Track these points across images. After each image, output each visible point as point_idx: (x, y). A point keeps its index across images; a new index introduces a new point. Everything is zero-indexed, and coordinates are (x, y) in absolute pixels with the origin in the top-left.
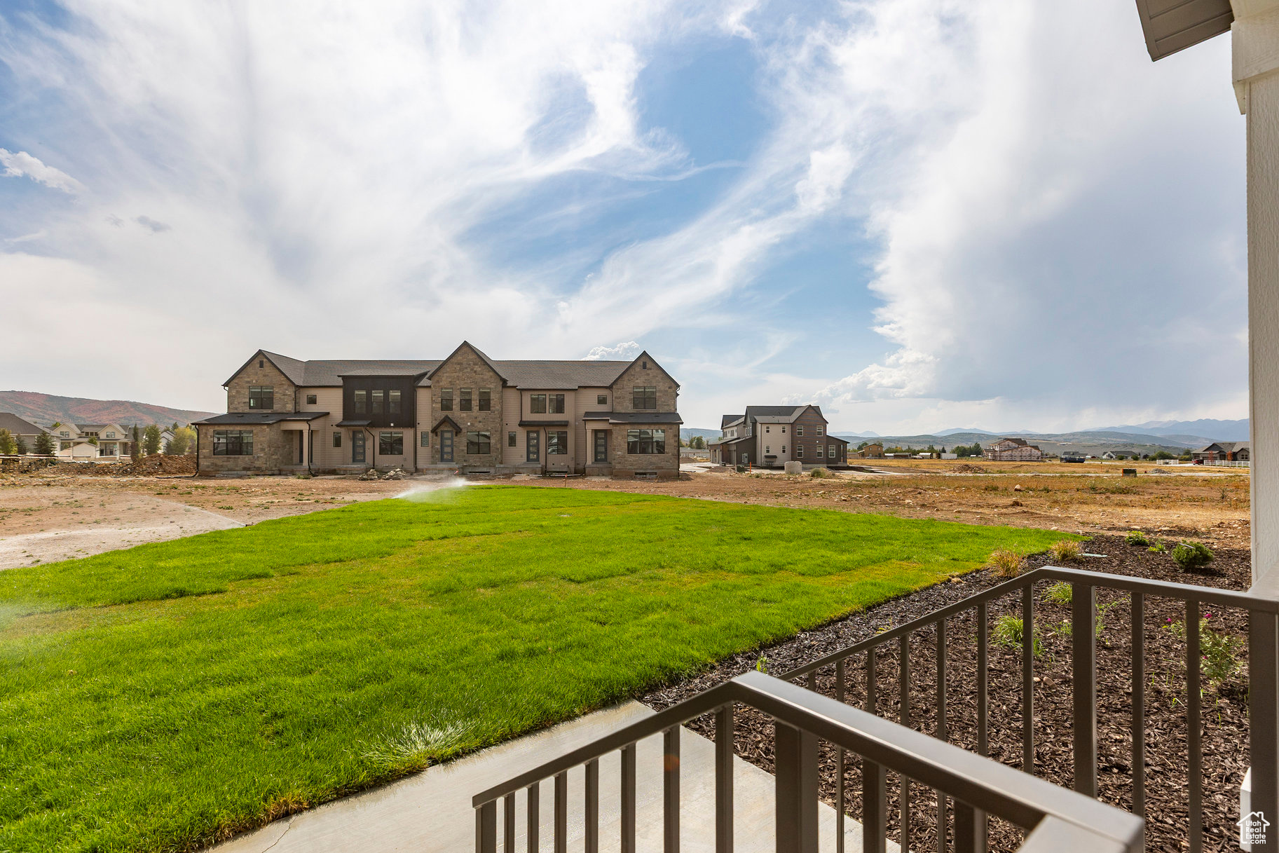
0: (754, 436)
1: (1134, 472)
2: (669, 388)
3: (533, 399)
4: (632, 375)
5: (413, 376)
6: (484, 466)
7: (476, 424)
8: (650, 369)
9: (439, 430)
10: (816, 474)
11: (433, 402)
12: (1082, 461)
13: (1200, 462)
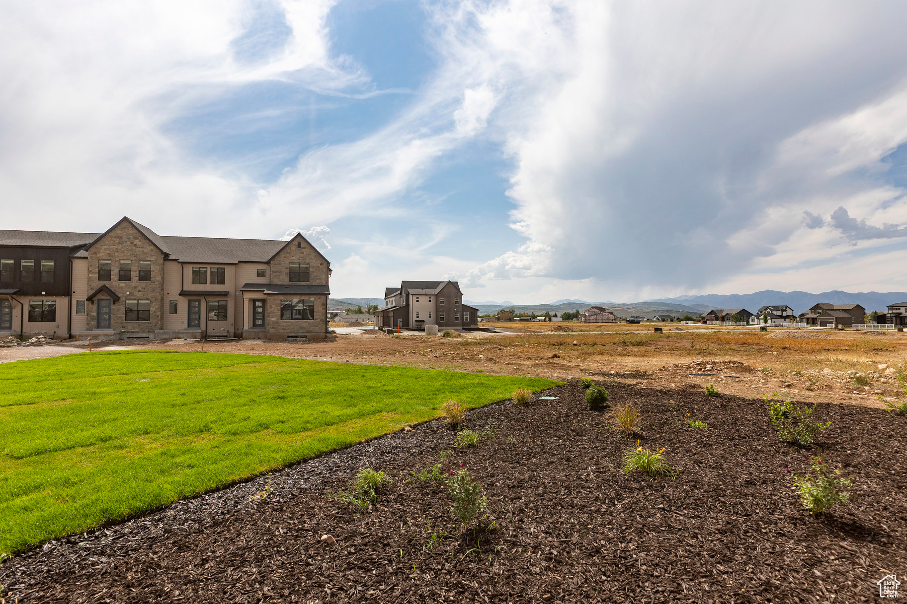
0: (408, 305)
1: (661, 330)
2: (321, 264)
3: (194, 272)
4: (288, 253)
5: (68, 247)
6: (143, 332)
7: (136, 293)
8: (305, 248)
9: (95, 299)
10: (447, 335)
11: (89, 272)
12: (638, 322)
13: (705, 322)
